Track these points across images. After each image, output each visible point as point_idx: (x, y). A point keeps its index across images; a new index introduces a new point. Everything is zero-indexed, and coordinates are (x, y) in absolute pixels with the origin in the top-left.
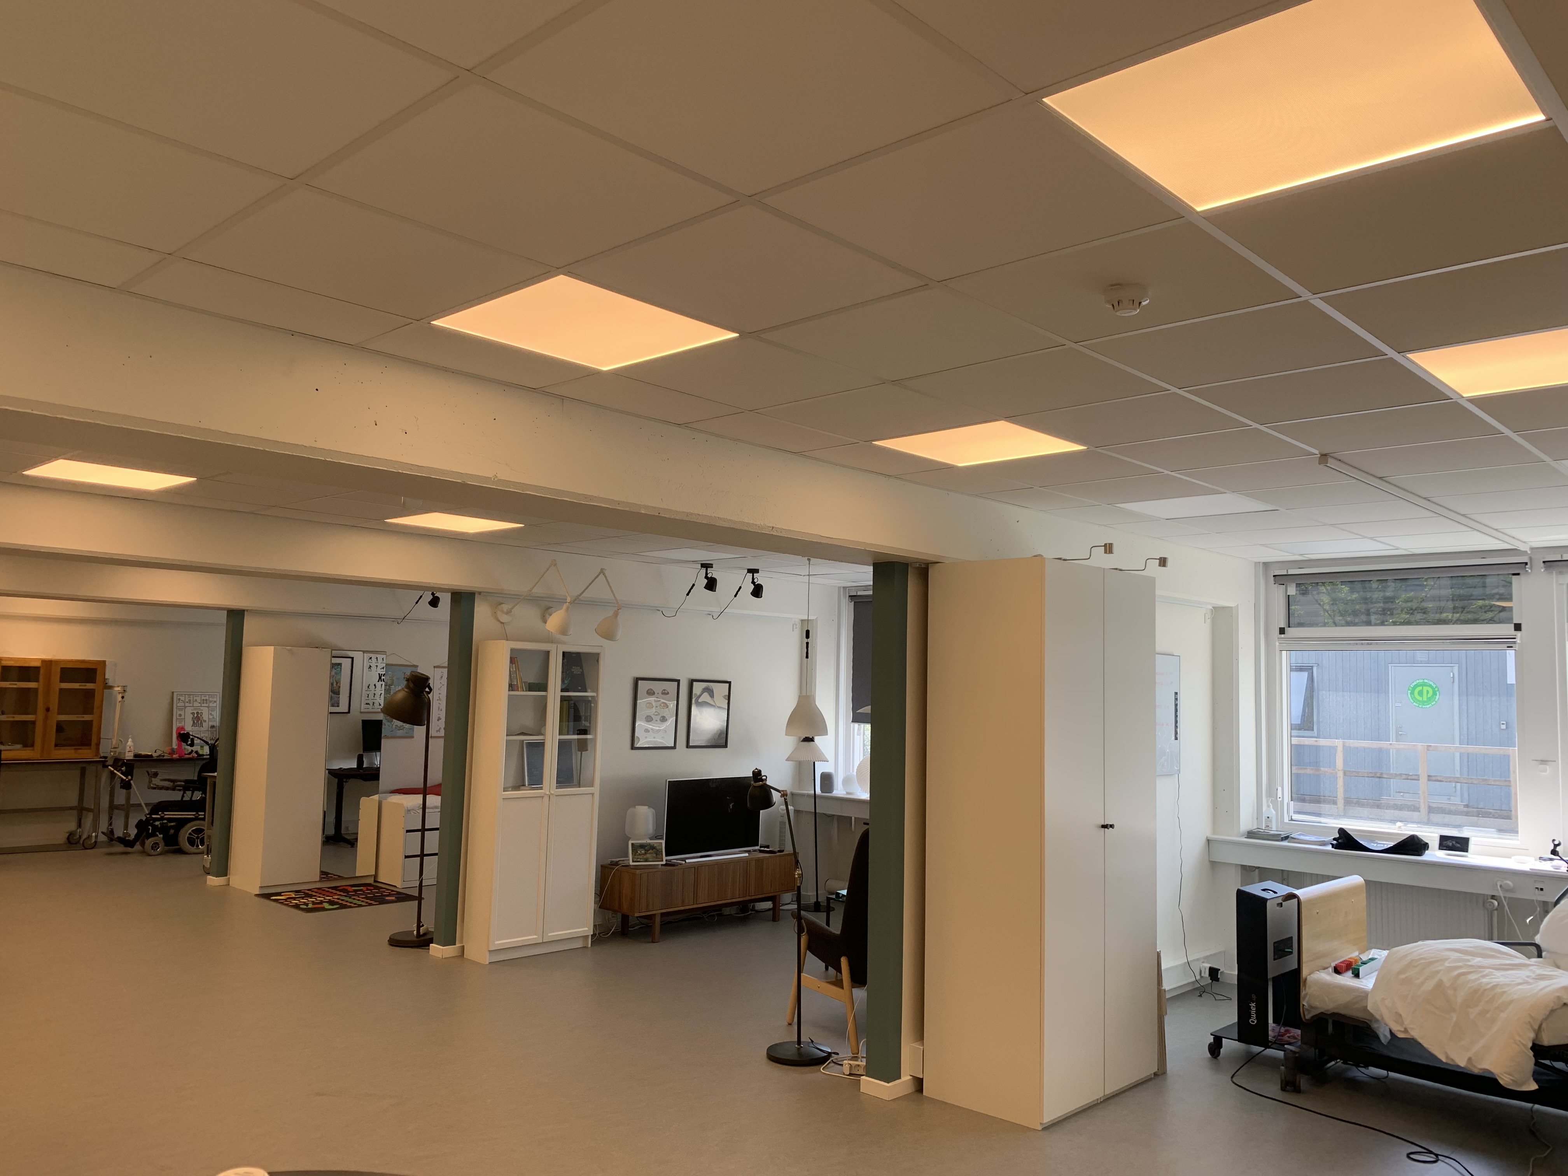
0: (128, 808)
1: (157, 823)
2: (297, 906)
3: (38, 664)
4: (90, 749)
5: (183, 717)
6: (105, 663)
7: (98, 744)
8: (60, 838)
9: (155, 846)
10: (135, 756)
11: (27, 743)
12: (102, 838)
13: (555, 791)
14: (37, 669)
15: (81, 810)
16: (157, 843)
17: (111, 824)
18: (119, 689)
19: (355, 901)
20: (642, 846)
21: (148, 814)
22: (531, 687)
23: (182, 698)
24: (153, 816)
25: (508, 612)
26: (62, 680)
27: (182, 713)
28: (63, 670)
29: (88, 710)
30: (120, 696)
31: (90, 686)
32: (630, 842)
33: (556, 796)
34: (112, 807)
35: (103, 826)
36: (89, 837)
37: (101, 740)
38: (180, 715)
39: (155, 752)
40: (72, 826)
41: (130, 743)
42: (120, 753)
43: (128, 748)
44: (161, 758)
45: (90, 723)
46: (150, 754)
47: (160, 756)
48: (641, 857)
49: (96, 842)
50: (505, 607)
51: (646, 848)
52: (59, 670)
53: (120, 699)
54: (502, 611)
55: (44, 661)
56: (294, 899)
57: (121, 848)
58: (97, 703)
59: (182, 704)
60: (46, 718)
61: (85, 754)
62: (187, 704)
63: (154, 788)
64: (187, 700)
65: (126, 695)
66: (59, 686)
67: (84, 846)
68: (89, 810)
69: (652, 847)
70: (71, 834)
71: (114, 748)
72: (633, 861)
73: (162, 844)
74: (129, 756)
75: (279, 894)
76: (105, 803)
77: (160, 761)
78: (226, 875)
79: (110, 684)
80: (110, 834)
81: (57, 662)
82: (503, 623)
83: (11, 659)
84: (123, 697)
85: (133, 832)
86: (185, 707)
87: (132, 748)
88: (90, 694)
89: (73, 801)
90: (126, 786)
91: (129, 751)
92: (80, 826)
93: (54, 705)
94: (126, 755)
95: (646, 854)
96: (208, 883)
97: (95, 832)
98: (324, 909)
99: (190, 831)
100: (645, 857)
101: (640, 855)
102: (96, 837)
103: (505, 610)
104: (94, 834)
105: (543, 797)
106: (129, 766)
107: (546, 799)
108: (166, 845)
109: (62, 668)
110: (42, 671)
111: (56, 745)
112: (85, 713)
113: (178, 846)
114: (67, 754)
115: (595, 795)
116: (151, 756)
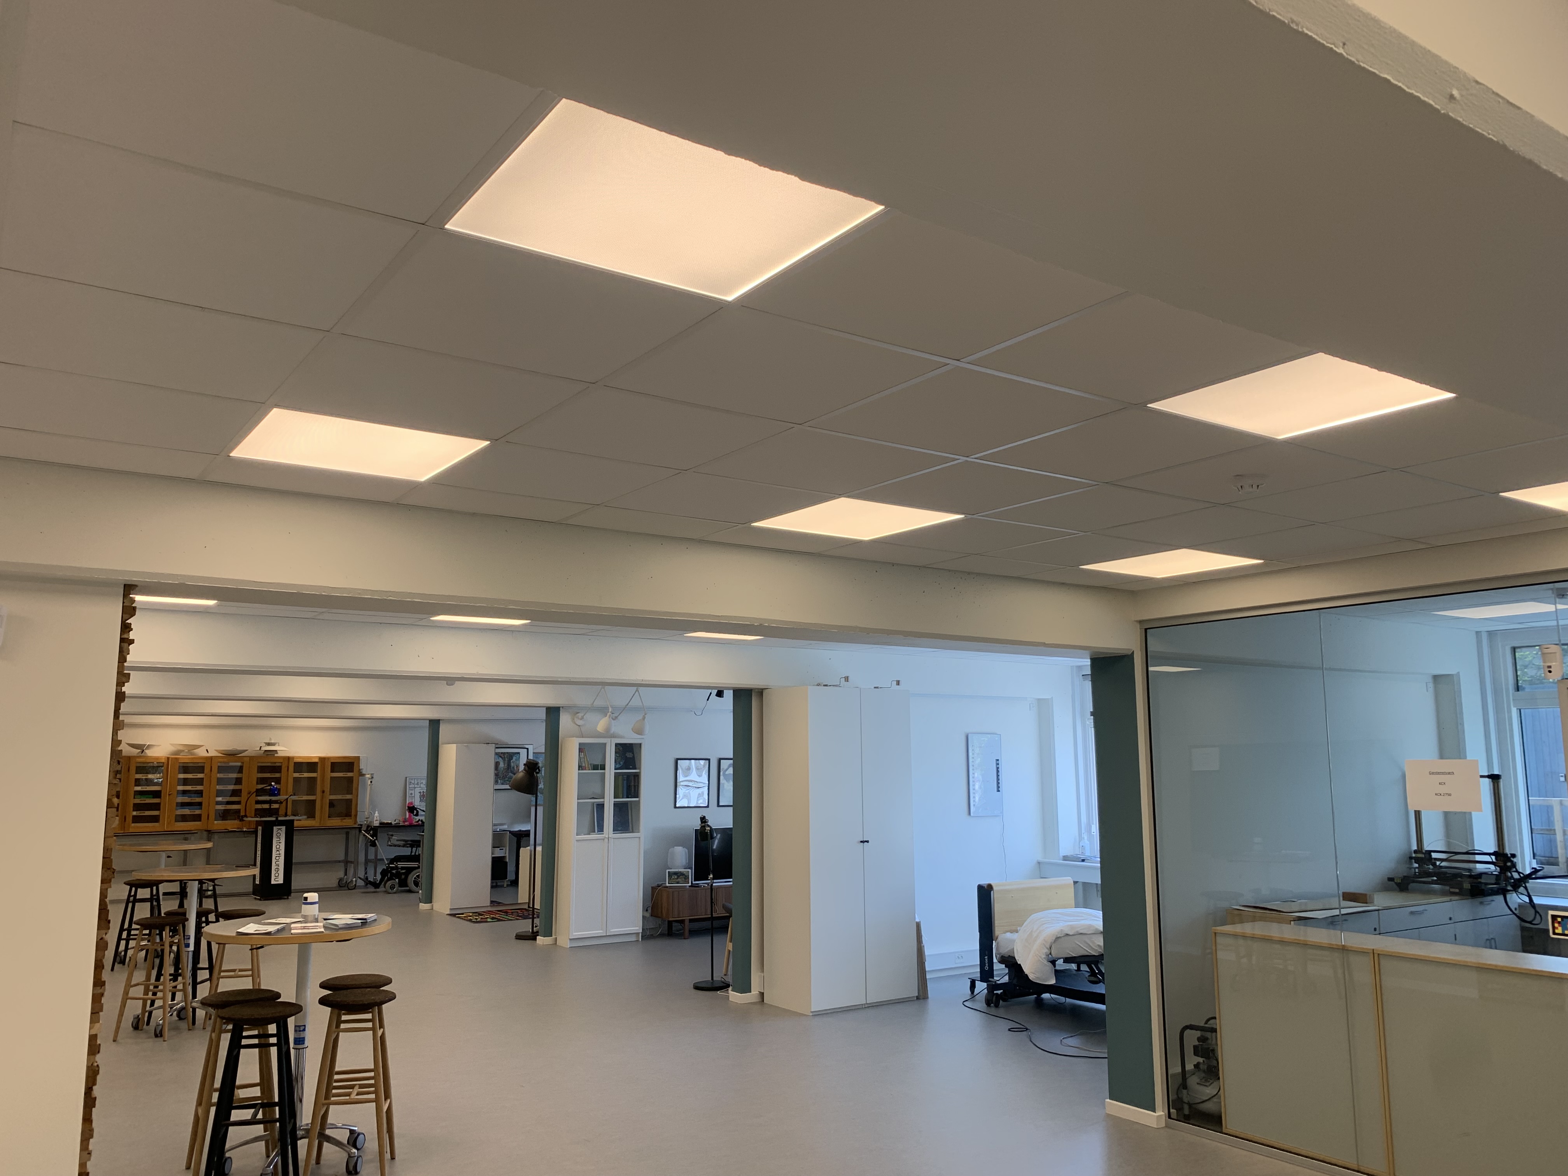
0: (377, 861)
1: (394, 871)
2: (470, 920)
3: (316, 760)
4: (351, 819)
5: (413, 795)
6: (359, 758)
7: (356, 816)
8: (334, 883)
9: (392, 887)
10: (381, 823)
11: (311, 815)
12: (361, 883)
13: (612, 835)
14: (315, 764)
15: (346, 862)
16: (394, 885)
17: (366, 873)
18: (369, 776)
19: (508, 918)
20: (675, 873)
21: (387, 864)
22: (595, 767)
23: (413, 782)
24: (390, 865)
25: (582, 718)
26: (332, 771)
27: (413, 792)
28: (333, 764)
29: (350, 792)
30: (370, 781)
31: (350, 774)
32: (667, 871)
33: (613, 838)
34: (367, 861)
35: (361, 874)
36: (352, 881)
37: (358, 813)
38: (411, 794)
39: (395, 821)
40: (341, 874)
41: (377, 814)
42: (371, 822)
43: (375, 818)
44: (398, 825)
45: (350, 801)
46: (390, 822)
47: (397, 824)
48: (674, 880)
49: (355, 885)
50: (580, 715)
51: (678, 875)
52: (330, 764)
53: (369, 783)
54: (579, 718)
55: (320, 758)
56: (470, 916)
57: (372, 889)
58: (354, 785)
59: (413, 786)
60: (322, 797)
61: (348, 822)
62: (416, 786)
63: (391, 846)
64: (416, 783)
65: (373, 780)
66: (329, 775)
67: (348, 888)
68: (351, 862)
69: (682, 874)
70: (341, 880)
71: (367, 818)
72: (669, 883)
73: (397, 886)
74: (376, 824)
75: (462, 914)
76: (362, 858)
77: (397, 827)
78: (431, 903)
79: (364, 773)
80: (366, 880)
81: (328, 758)
82: (580, 726)
83: (300, 757)
84: (371, 782)
85: (379, 877)
86: (415, 788)
87: (378, 818)
88: (350, 780)
89: (342, 857)
90: (373, 844)
91: (376, 820)
92: (346, 874)
93: (327, 789)
94: (375, 823)
95: (677, 878)
96: (420, 908)
97: (355, 878)
98: (487, 922)
99: (415, 876)
100: (677, 880)
101: (674, 879)
102: (356, 881)
103: (580, 717)
104: (354, 879)
105: (604, 839)
106: (374, 831)
107: (606, 840)
108: (400, 886)
109: (332, 763)
110: (319, 765)
111: (329, 817)
112: (348, 794)
113: (407, 886)
114: (336, 822)
115: (641, 838)
116: (391, 823)
